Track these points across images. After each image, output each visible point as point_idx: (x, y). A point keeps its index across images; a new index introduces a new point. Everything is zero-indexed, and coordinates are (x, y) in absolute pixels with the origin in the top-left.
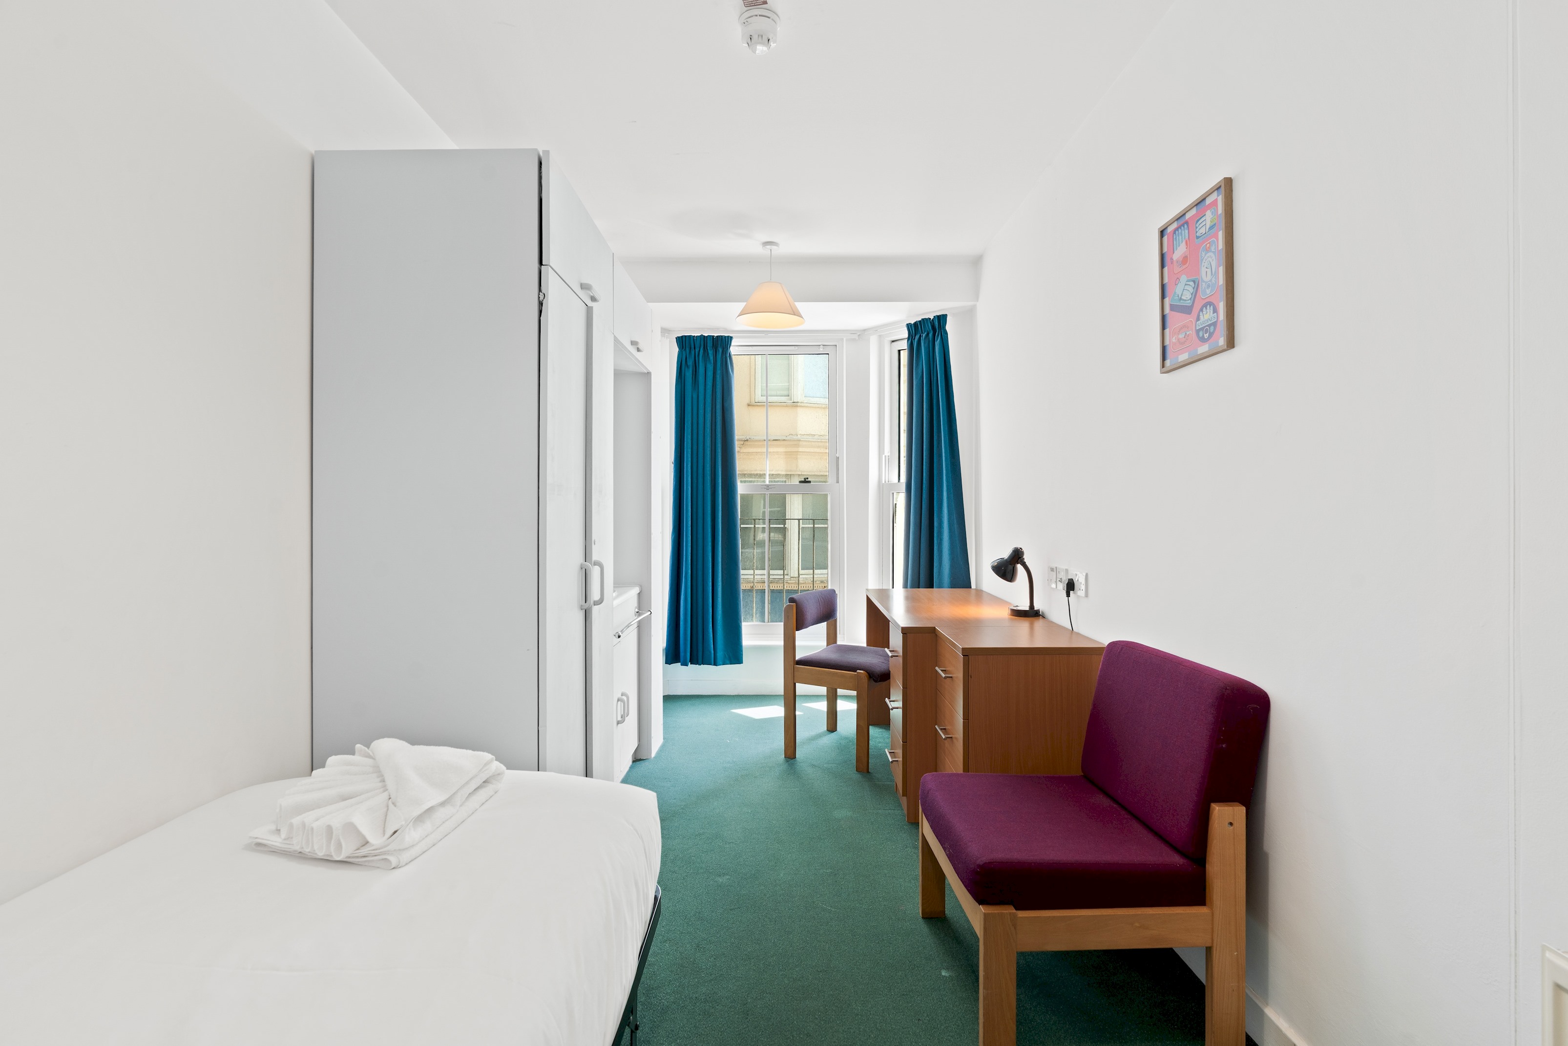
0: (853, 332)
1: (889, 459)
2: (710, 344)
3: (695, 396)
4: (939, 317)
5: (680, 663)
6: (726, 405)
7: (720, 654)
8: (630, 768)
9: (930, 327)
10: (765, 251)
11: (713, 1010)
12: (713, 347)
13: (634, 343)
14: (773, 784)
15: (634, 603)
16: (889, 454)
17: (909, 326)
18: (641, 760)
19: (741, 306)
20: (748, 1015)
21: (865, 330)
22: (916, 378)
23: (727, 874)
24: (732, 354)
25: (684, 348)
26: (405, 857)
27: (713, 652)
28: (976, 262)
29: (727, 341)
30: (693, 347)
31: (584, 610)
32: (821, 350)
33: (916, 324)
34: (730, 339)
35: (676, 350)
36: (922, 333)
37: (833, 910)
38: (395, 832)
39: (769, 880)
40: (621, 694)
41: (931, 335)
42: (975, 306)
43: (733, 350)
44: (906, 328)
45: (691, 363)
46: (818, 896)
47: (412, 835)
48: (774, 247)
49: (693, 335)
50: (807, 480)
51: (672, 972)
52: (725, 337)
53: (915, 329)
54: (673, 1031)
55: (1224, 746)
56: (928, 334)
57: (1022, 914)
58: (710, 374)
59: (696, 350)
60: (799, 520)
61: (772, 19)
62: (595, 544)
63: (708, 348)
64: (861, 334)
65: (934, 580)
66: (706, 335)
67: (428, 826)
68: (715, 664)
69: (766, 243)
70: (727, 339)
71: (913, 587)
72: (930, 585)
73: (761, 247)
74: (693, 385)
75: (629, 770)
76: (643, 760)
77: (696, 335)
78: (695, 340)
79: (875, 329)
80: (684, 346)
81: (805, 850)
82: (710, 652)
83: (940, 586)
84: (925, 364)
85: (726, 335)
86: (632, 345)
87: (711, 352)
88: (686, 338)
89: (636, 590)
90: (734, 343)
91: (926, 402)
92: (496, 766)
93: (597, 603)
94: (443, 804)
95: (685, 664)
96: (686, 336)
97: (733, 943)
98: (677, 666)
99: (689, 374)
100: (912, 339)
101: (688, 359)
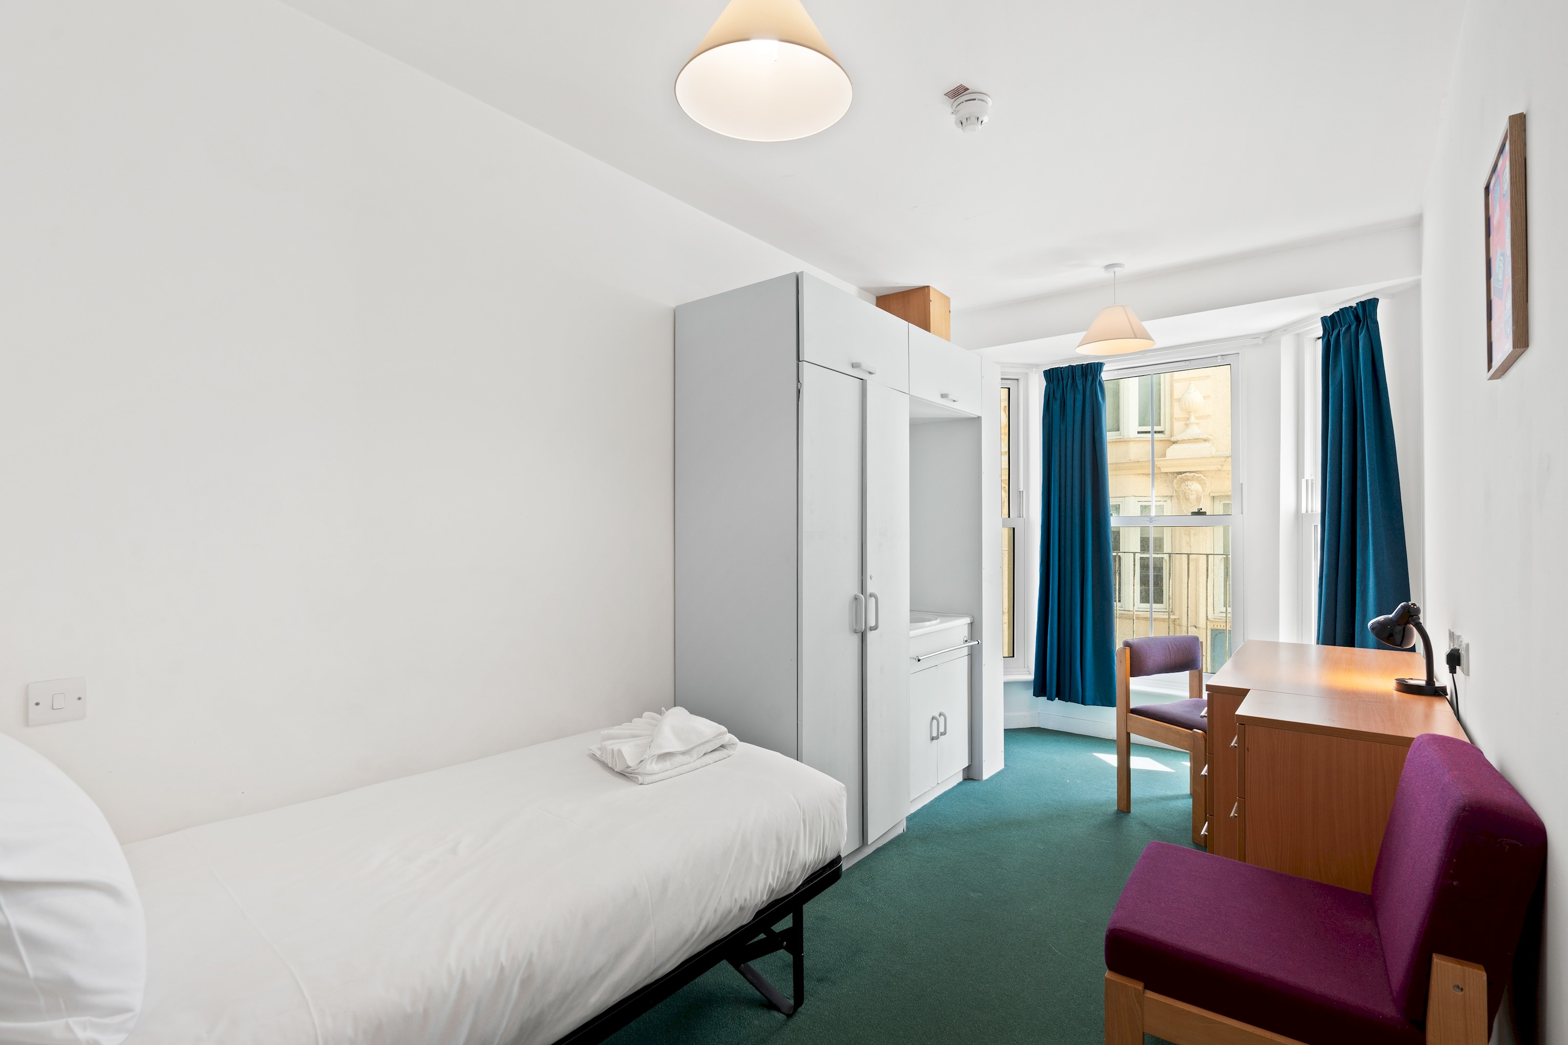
0: (1255, 336)
1: (1312, 484)
2: (1078, 373)
3: (1063, 428)
4: (1363, 304)
5: (1046, 698)
6: (1096, 434)
7: (1089, 693)
8: (958, 784)
9: (1352, 318)
10: (1108, 275)
11: (895, 984)
12: (1082, 376)
13: (943, 396)
14: (1085, 830)
15: (965, 632)
16: (1312, 478)
17: (1324, 320)
18: (972, 779)
19: (1081, 335)
20: (920, 999)
21: (1271, 332)
22: (1333, 384)
23: (981, 892)
24: (1104, 380)
25: (1052, 381)
26: (648, 779)
27: (1080, 690)
28: (1416, 223)
29: (1096, 368)
30: (1061, 378)
31: (860, 634)
32: (1219, 361)
33: (1332, 316)
34: (1101, 365)
35: (1044, 383)
36: (1341, 326)
37: (1060, 954)
38: (642, 761)
39: (1016, 909)
40: (939, 714)
41: (1353, 327)
42: (1420, 280)
43: (1104, 376)
44: (1320, 324)
45: (1059, 395)
46: (1054, 938)
47: (653, 766)
48: (1116, 269)
49: (1061, 366)
50: (1201, 511)
51: (883, 945)
52: (1094, 363)
53: (1331, 323)
54: (856, 984)
55: (1455, 883)
56: (1350, 326)
57: (1150, 994)
58: (1079, 404)
59: (1064, 382)
60: (1207, 555)
61: (978, 100)
62: (871, 579)
63: (1077, 378)
64: (1269, 337)
65: (1356, 636)
66: (1075, 364)
67: (667, 764)
68: (1083, 703)
69: (1108, 267)
70: (1096, 366)
71: (1324, 643)
72: (1350, 642)
73: (1104, 270)
74: (1062, 417)
75: (956, 786)
76: (974, 780)
77: (1064, 366)
78: (1062, 372)
79: (1285, 329)
80: (1052, 379)
81: (1072, 896)
82: (1078, 690)
83: (1363, 645)
84: (1344, 366)
85: (1097, 362)
86: (942, 397)
87: (1079, 382)
88: (1053, 371)
89: (967, 620)
90: (1105, 368)
91: (1346, 413)
92: (730, 737)
93: (872, 629)
94: (683, 753)
95: (1051, 699)
96: (1053, 368)
97: (947, 945)
98: (1043, 699)
99: (1056, 406)
100: (1329, 334)
101: (1055, 392)
